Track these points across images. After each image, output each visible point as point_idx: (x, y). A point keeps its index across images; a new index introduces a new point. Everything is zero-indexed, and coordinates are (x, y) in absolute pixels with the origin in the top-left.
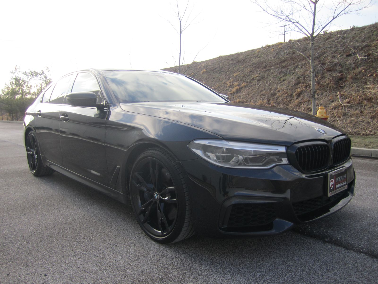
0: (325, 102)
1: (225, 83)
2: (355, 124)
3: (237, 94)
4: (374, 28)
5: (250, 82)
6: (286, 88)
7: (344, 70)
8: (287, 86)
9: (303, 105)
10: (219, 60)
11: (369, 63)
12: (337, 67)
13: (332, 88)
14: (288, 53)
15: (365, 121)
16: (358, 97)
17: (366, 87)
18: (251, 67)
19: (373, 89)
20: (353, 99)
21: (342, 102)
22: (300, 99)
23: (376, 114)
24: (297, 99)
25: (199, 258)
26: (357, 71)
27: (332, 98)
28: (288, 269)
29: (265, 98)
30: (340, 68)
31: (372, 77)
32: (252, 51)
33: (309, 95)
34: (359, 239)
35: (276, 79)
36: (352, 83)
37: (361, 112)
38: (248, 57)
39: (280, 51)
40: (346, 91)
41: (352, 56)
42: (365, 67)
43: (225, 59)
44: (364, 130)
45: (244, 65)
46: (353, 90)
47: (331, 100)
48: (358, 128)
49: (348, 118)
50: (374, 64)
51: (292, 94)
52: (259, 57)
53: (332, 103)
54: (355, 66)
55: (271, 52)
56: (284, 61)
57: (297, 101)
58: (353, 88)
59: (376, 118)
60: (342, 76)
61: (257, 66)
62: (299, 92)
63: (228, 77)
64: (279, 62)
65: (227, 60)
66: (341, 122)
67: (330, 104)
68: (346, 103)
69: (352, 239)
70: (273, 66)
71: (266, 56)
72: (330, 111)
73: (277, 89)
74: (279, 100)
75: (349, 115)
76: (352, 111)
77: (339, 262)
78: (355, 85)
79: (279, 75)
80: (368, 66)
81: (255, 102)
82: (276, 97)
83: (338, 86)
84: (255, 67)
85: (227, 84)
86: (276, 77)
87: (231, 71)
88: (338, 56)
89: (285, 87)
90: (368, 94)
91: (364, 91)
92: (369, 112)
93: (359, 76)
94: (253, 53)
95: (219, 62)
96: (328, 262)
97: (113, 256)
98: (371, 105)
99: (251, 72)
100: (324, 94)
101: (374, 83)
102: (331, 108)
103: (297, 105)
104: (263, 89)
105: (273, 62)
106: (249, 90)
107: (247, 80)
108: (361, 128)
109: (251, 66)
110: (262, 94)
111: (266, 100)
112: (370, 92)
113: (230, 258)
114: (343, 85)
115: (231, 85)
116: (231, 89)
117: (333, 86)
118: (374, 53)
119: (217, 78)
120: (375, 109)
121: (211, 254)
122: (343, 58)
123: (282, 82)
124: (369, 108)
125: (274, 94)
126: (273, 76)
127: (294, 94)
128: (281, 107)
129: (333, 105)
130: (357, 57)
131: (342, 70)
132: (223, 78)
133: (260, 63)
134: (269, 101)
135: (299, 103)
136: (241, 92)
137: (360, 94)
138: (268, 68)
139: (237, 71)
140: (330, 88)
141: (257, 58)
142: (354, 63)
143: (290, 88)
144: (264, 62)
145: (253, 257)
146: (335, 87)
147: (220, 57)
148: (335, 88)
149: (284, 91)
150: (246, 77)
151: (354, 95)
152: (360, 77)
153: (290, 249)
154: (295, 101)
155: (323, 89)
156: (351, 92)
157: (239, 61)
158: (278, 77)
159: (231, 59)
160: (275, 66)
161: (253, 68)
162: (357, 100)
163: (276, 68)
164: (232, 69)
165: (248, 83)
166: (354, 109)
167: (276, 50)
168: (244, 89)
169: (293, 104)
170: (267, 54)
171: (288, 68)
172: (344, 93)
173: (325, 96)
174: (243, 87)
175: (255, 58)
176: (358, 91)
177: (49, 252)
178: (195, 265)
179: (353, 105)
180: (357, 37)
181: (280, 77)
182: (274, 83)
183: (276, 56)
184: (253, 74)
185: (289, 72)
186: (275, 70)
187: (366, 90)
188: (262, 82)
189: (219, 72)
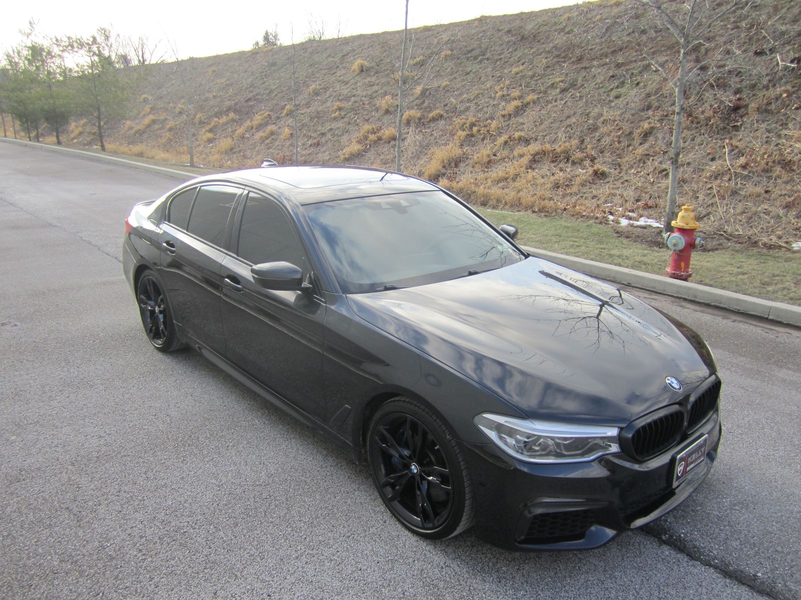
0: (697, 160)
1: (491, 88)
2: (751, 218)
3: (517, 119)
5: (545, 92)
6: (621, 115)
7: (746, 87)
8: (623, 113)
9: (653, 160)
10: (481, 30)
12: (732, 80)
13: (716, 127)
14: (631, 30)
15: (771, 211)
16: (766, 156)
17: (786, 135)
18: (549, 55)
20: (754, 160)
21: (731, 165)
22: (646, 145)
23: (794, 200)
24: (641, 144)
25: (479, 568)
26: (772, 93)
27: (713, 150)
28: (605, 595)
29: (574, 133)
30: (736, 83)
32: (554, 12)
33: (667, 139)
34: (711, 539)
35: (601, 91)
36: (757, 122)
37: (767, 192)
38: (544, 29)
39: (615, 22)
40: (742, 139)
41: (766, 54)
42: (789, 87)
43: (493, 28)
44: (767, 232)
45: (534, 50)
46: (758, 137)
47: (710, 156)
48: (756, 227)
49: (740, 201)
51: (631, 133)
52: (568, 33)
53: (711, 163)
54: (770, 81)
55: (594, 22)
56: (621, 50)
57: (640, 150)
58: (758, 134)
59: (794, 209)
60: (738, 102)
61: (563, 55)
62: (647, 129)
63: (498, 75)
64: (610, 51)
65: (499, 30)
66: (724, 210)
67: (707, 164)
68: (739, 169)
69: (702, 538)
70: (597, 58)
71: (584, 32)
72: (706, 182)
73: (602, 115)
74: (603, 142)
75: (741, 195)
76: (750, 188)
77: (677, 584)
78: (764, 126)
79: (609, 83)
80: (796, 83)
81: (553, 142)
83: (728, 125)
84: (558, 56)
85: (497, 92)
86: (602, 87)
87: (506, 60)
88: (737, 53)
89: (619, 113)
90: (788, 151)
91: (779, 144)
92: (784, 192)
93: (773, 107)
94: (556, 20)
95: (481, 35)
96: (661, 583)
97: (353, 559)
98: (789, 179)
99: (548, 67)
100: (698, 140)
102: (708, 175)
103: (640, 161)
104: (572, 112)
105: (597, 49)
106: (542, 112)
107: (540, 86)
108: (762, 228)
109: (549, 52)
110: (570, 126)
111: (576, 141)
112: (791, 146)
113: (523, 569)
114: (739, 124)
115: (504, 96)
116: (503, 104)
117: (719, 123)
119: (474, 73)
120: (795, 188)
121: (495, 560)
122: (747, 59)
123: (613, 102)
124: (784, 185)
125: (595, 128)
126: (596, 84)
127: (637, 132)
128: (608, 159)
129: (714, 167)
130: (777, 60)
131: (740, 88)
132: (487, 76)
133: (569, 49)
134: (582, 142)
135: (644, 155)
136: (526, 113)
137: (770, 150)
138: (585, 64)
139: (518, 61)
140: (711, 127)
141: (562, 34)
142: (767, 75)
143: (628, 118)
144: (578, 46)
145: (556, 569)
146: (722, 125)
147: (482, 20)
148: (721, 129)
149: (616, 123)
150: (537, 80)
151: (757, 149)
152: (776, 109)
153: (609, 554)
154: (636, 149)
155: (697, 128)
156: (751, 142)
157: (523, 38)
158: (606, 88)
159: (506, 27)
160: (601, 59)
161: (554, 58)
162: (763, 162)
163: (603, 65)
164: (509, 55)
165: (541, 95)
166: (754, 183)
167: (605, 19)
168: (532, 108)
169: (632, 155)
170: (587, 26)
171: (628, 67)
172: (738, 144)
173: (699, 145)
174: (530, 103)
175: (559, 33)
176: (767, 142)
177: (257, 549)
178: (476, 582)
179: (754, 173)
180: (782, 8)
181: (610, 88)
182: (595, 100)
183: (605, 36)
184: (552, 72)
185: (631, 78)
186: (600, 70)
187: (784, 141)
188: (572, 95)
189: (479, 59)
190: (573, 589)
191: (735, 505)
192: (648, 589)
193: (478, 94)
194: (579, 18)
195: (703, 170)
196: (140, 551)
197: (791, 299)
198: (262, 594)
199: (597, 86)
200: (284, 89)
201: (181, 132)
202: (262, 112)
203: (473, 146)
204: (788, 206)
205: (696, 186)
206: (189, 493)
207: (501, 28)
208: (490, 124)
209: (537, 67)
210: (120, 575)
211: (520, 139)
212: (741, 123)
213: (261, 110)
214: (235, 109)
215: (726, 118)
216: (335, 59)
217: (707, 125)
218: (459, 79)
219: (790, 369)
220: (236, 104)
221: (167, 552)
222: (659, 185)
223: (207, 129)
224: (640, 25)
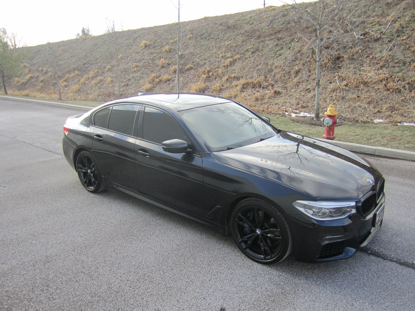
0: (323, 84)
1: (216, 52)
2: (353, 109)
3: (231, 67)
4: (370, 2)
5: (244, 54)
6: (284, 63)
7: (341, 48)
8: (284, 62)
9: (302, 84)
10: (206, 24)
11: (365, 42)
12: (335, 45)
13: (330, 68)
14: (282, 22)
15: (362, 106)
16: (355, 80)
17: (363, 70)
18: (243, 36)
19: (369, 72)
20: (350, 82)
21: (340, 85)
22: (298, 78)
23: (371, 100)
24: (295, 77)
25: (295, 275)
26: (354, 50)
27: (330, 79)
29: (261, 74)
30: (337, 46)
31: (368, 58)
32: (242, 14)
33: (307, 74)
34: (389, 250)
35: (272, 52)
36: (349, 64)
37: (358, 97)
38: (238, 22)
39: (274, 18)
40: (343, 72)
41: (349, 32)
42: (361, 47)
43: (213, 23)
44: (361, 116)
45: (236, 33)
46: (350, 71)
47: (329, 81)
48: (356, 114)
49: (346, 102)
50: (370, 44)
51: (289, 72)
52: (251, 24)
53: (330, 85)
54: (352, 45)
55: (264, 19)
56: (279, 32)
57: (295, 80)
58: (350, 70)
59: (372, 104)
60: (339, 55)
61: (250, 35)
62: (297, 70)
63: (219, 46)
64: (273, 32)
65: (216, 24)
66: (340, 107)
67: (328, 85)
68: (344, 87)
69: (385, 251)
70: (267, 36)
71: (259, 23)
72: (329, 94)
73: (274, 64)
74: (276, 77)
75: (347, 99)
76: (350, 96)
77: (382, 270)
78: (352, 66)
79: (275, 48)
80: (364, 45)
81: (251, 78)
82: (273, 73)
83: (336, 66)
84: (248, 36)
85: (219, 55)
86: (272, 50)
87: (221, 39)
88: (335, 32)
89: (282, 62)
90: (365, 77)
91: (360, 74)
92: (366, 96)
93: (355, 57)
94: (244, 18)
95: (207, 26)
96: (376, 271)
97: (236, 278)
98: (368, 90)
99: (244, 41)
100: (323, 74)
101: (370, 66)
102: (330, 90)
103: (296, 85)
104: (259, 63)
105: (267, 32)
106: (244, 63)
107: (241, 51)
108: (359, 114)
109: (243, 34)
110: (259, 70)
111: (263, 77)
112: (366, 75)
113: (315, 272)
114: (340, 65)
115: (223, 56)
116: (223, 60)
117: (331, 65)
118: (370, 31)
119: (206, 46)
120: (371, 94)
121: (301, 270)
122: (340, 35)
123: (279, 57)
124: (366, 93)
125: (271, 71)
127: (292, 72)
128: (280, 85)
129: (332, 87)
130: (354, 34)
131: (339, 48)
132: (213, 47)
133: (253, 32)
134: (266, 77)
135: (297, 82)
136: (235, 65)
137: (357, 77)
138: (262, 39)
139: (228, 39)
140: (328, 67)
141: (248, 25)
142: (351, 42)
143: (287, 65)
144: (257, 30)
145: (329, 271)
146: (333, 66)
147: (206, 19)
148: (333, 68)
149: (282, 67)
150: (239, 48)
151: (351, 77)
152: (357, 58)
153: (349, 262)
154: (293, 80)
155: (321, 68)
156: (348, 74)
157: (228, 27)
158: (274, 51)
159: (219, 22)
160: (270, 37)
161: (246, 37)
162: (355, 83)
163: (271, 40)
164: (222, 36)
165: (242, 55)
166: (352, 93)
167: (269, 17)
168: (238, 62)
169: (291, 83)
170: (260, 20)
171: (284, 40)
172: (341, 75)
173: (323, 76)
174: (237, 59)
175: (247, 25)
176: (355, 74)
177: (188, 279)
178: (297, 280)
179: (351, 88)
180: (353, 10)
181: (276, 50)
182: (270, 57)
183: (270, 25)
184: (246, 44)
185: (286, 45)
186: (270, 42)
187: (363, 72)
188: (257, 55)
189: (207, 39)
190: (340, 278)
191: (393, 235)
192: (372, 274)
193: (209, 56)
194: (256, 17)
195: (327, 88)
196: (130, 287)
197: (382, 145)
198: (201, 298)
199: (270, 50)
200: (104, 57)
201: (48, 83)
202: (94, 70)
203: (210, 82)
204: (369, 103)
205: (325, 96)
206: (142, 258)
207: (216, 23)
208: (218, 71)
209: (238, 41)
210: (126, 299)
211: (234, 77)
212: (341, 65)
213: (93, 69)
214: (78, 69)
215: (334, 63)
216: (130, 41)
217: (326, 67)
218: (199, 49)
219: (393, 176)
220: (78, 66)
221: (144, 286)
222: (307, 96)
223: (63, 80)
224: (287, 20)
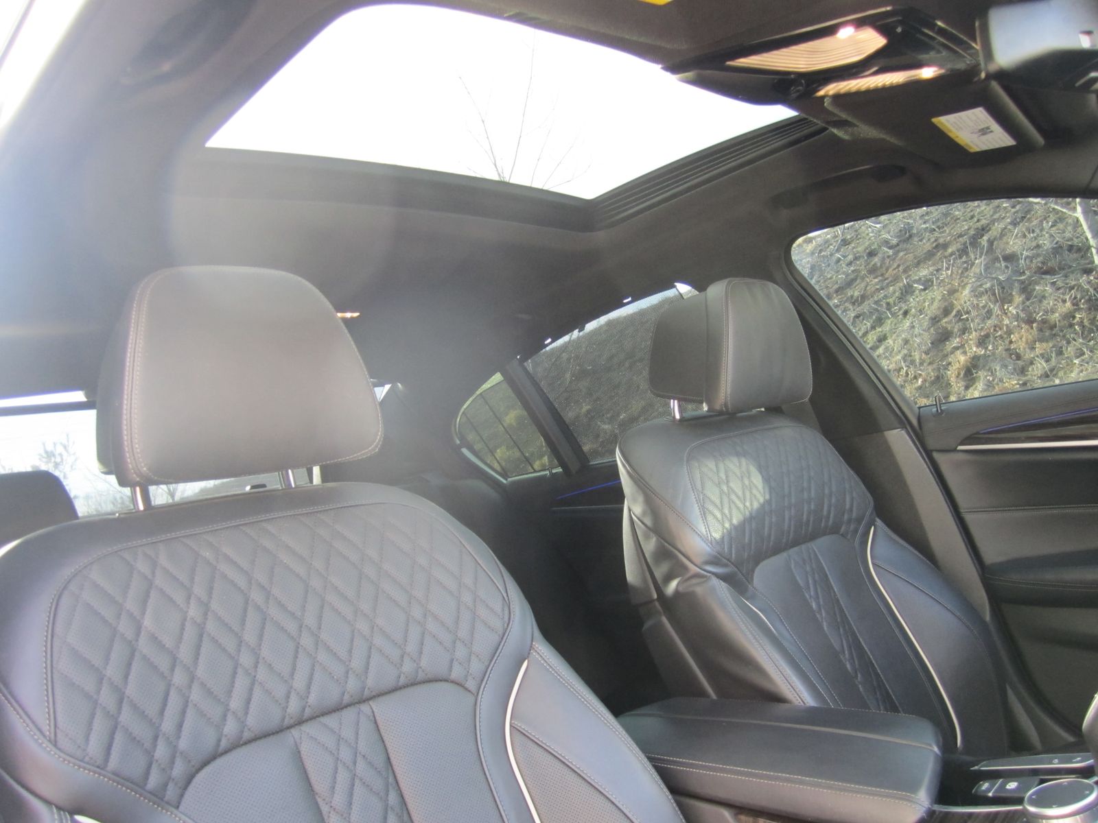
6: (904, 359)
56: (850, 283)
143: (920, 359)
155: (1056, 335)
171: (876, 298)
185: (889, 309)
189: (627, 365)
224: (860, 249)
